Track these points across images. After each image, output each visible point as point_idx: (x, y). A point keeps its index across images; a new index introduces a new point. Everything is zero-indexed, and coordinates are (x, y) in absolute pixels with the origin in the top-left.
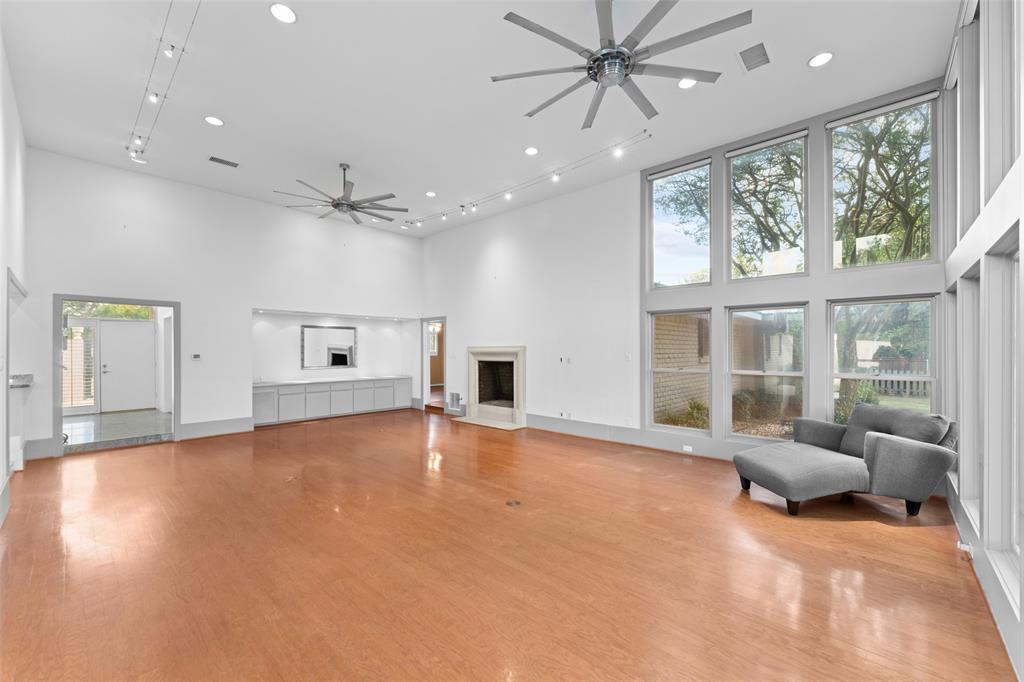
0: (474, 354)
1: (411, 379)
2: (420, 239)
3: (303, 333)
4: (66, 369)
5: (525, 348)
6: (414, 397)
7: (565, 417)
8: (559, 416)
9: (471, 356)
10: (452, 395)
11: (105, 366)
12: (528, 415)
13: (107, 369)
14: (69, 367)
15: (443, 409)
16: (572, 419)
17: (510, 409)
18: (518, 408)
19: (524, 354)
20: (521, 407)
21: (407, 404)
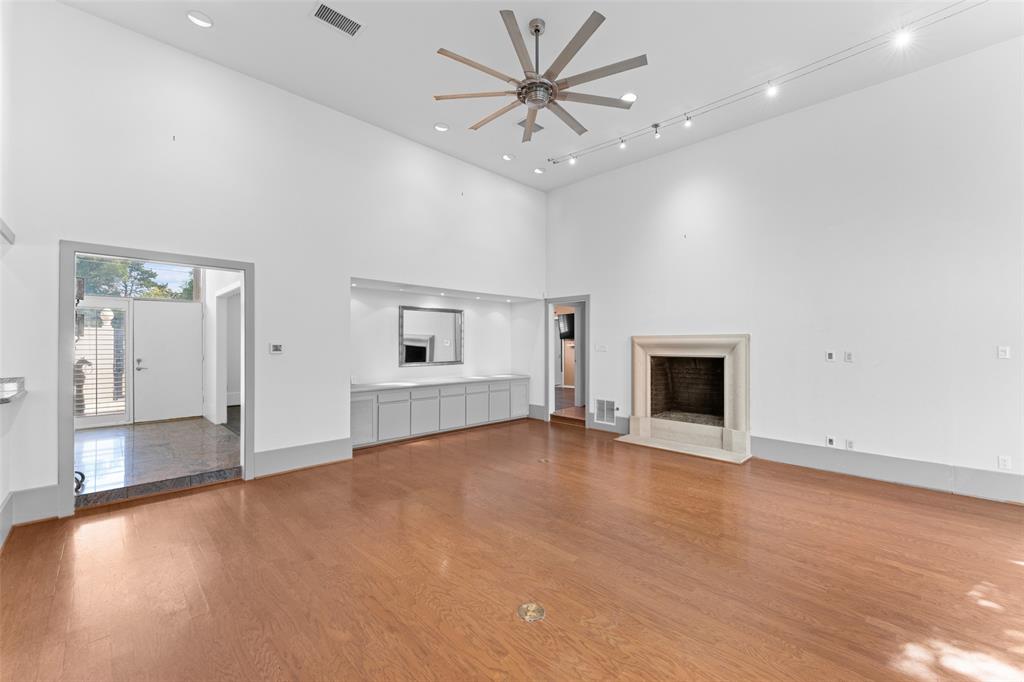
0: (643, 346)
1: (529, 379)
2: (545, 192)
3: (401, 317)
4: (90, 364)
5: (748, 338)
6: (532, 403)
7: (838, 445)
8: (824, 444)
9: (639, 351)
10: (601, 403)
11: (139, 361)
12: (753, 439)
13: (141, 365)
14: (94, 362)
15: (583, 422)
16: (855, 449)
17: (718, 429)
18: (735, 426)
19: (748, 346)
20: (743, 427)
21: (523, 412)
